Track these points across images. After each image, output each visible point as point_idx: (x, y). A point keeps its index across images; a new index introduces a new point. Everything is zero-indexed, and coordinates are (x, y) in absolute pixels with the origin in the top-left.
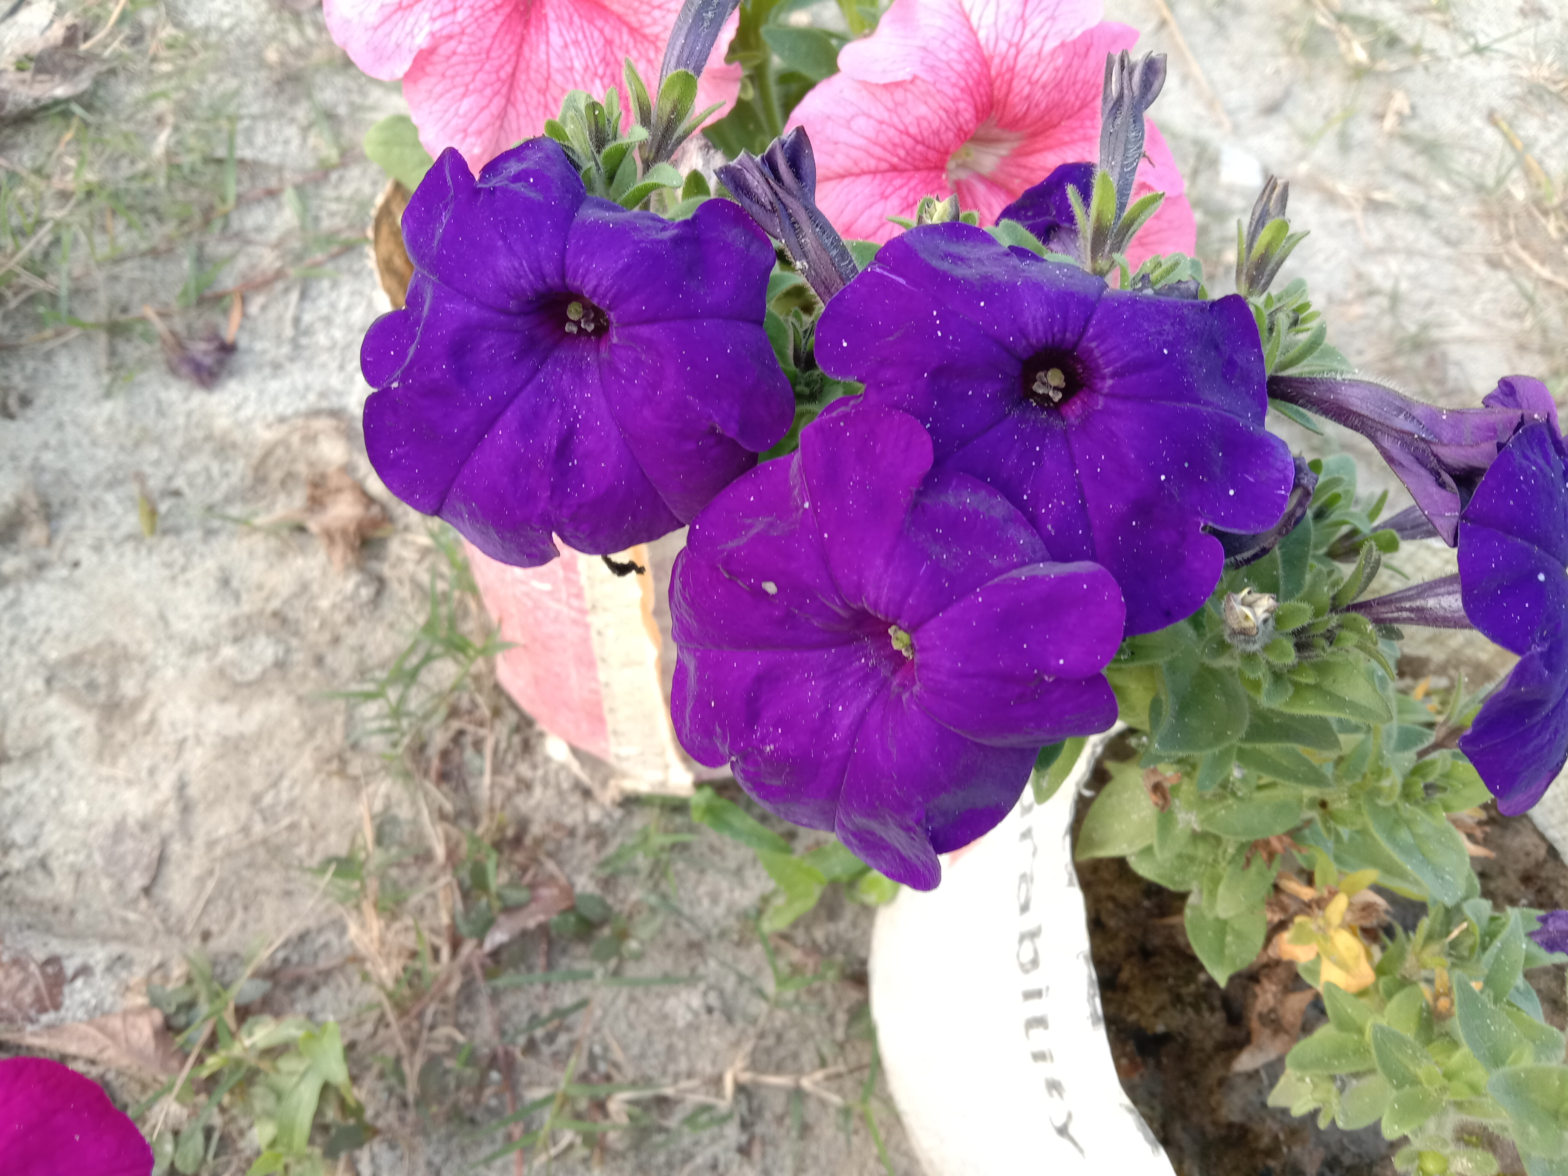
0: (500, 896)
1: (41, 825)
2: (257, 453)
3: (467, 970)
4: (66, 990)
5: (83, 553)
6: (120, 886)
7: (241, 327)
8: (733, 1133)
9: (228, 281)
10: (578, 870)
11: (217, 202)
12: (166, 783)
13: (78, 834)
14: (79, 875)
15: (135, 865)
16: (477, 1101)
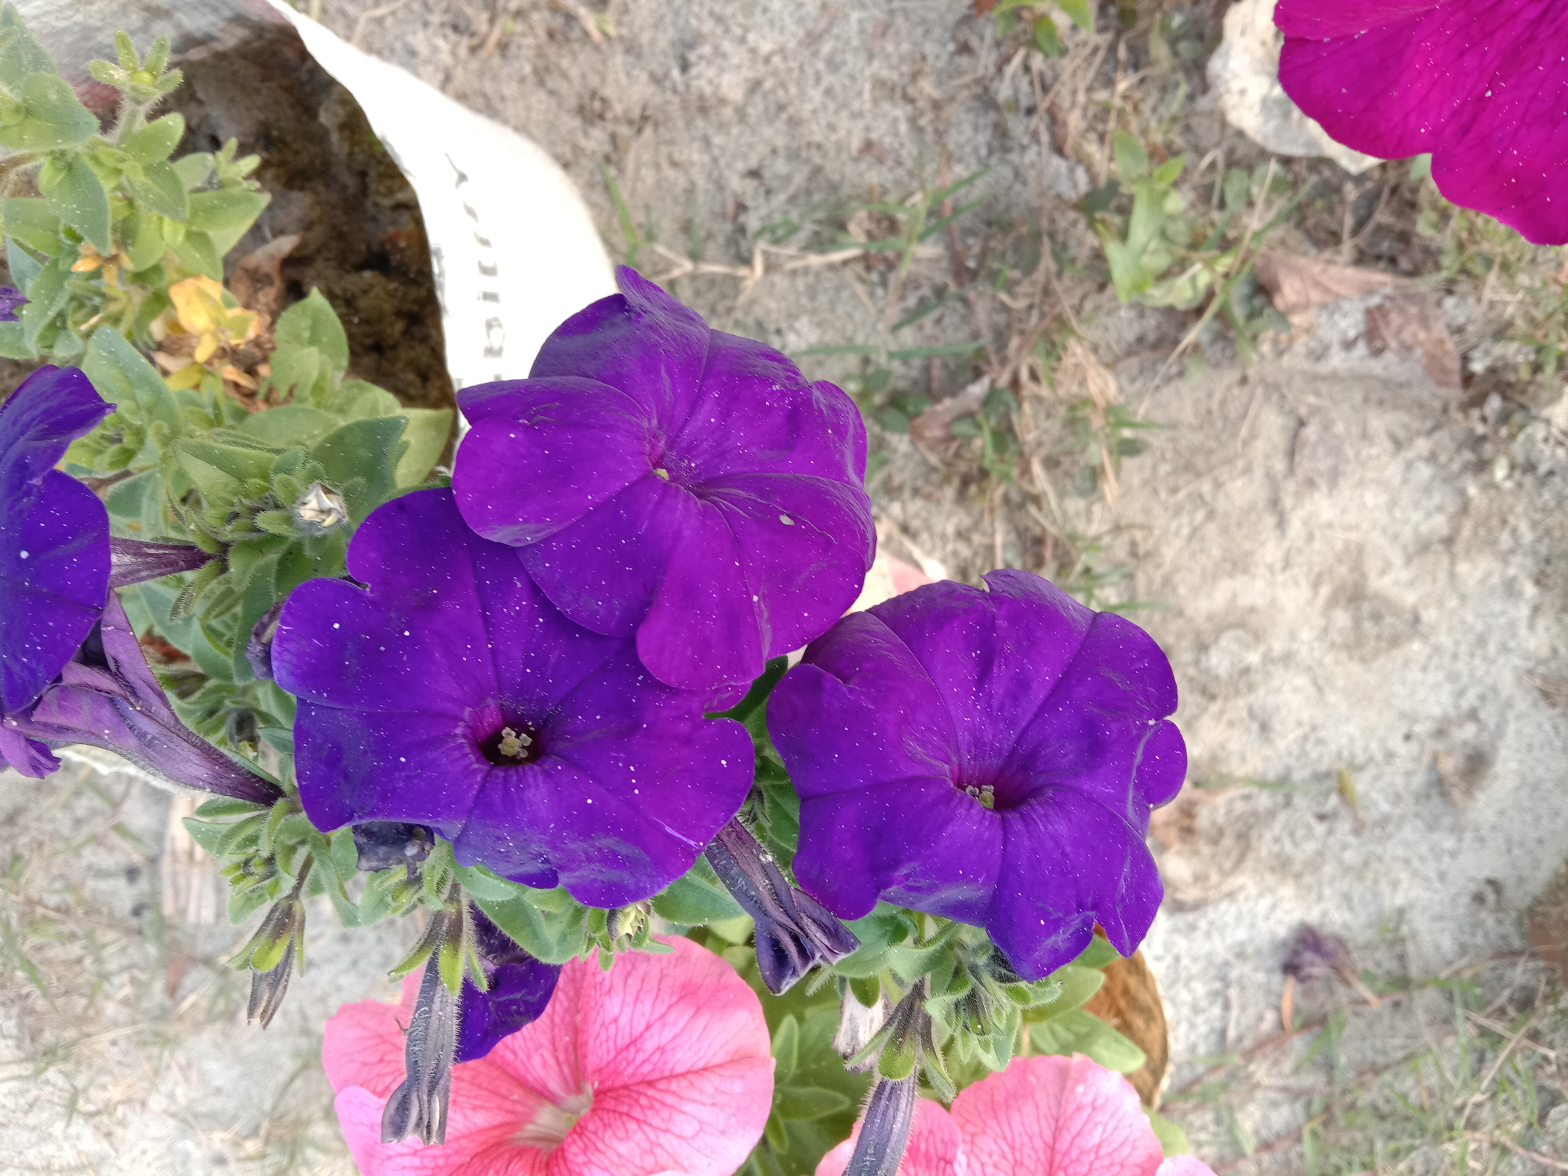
0: (978, 426)
1: (1405, 481)
2: (1249, 863)
3: (1004, 361)
4: (1362, 327)
5: (1402, 749)
6: (1326, 427)
7: (1280, 996)
8: (752, 222)
9: (1298, 1044)
10: (907, 457)
11: (1320, 1130)
12: (1296, 526)
13: (1371, 475)
14: (1365, 436)
15: (1315, 448)
16: (986, 239)
